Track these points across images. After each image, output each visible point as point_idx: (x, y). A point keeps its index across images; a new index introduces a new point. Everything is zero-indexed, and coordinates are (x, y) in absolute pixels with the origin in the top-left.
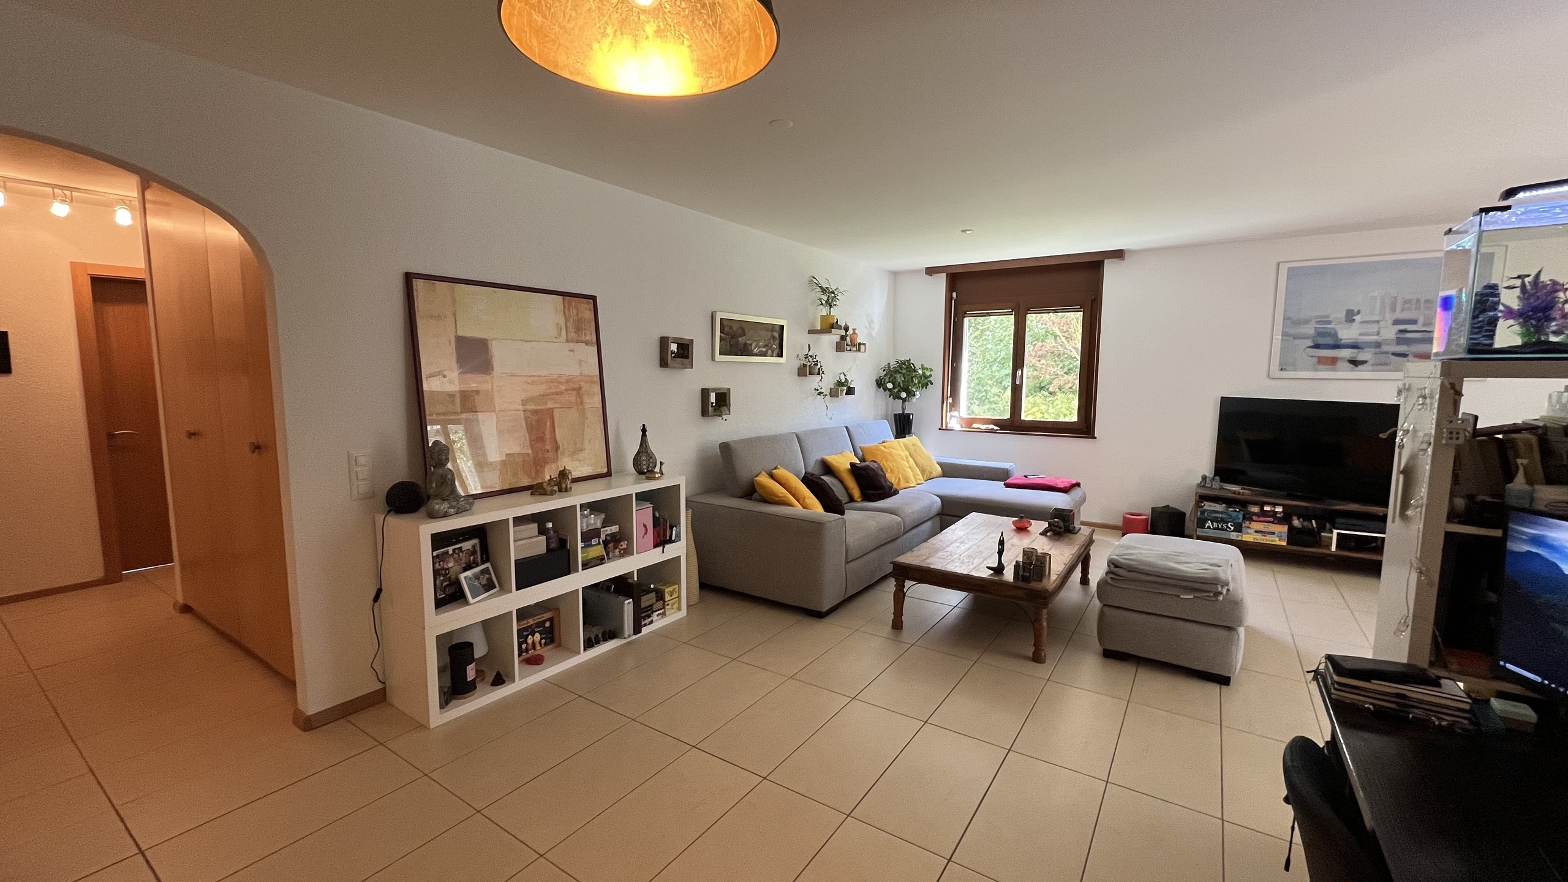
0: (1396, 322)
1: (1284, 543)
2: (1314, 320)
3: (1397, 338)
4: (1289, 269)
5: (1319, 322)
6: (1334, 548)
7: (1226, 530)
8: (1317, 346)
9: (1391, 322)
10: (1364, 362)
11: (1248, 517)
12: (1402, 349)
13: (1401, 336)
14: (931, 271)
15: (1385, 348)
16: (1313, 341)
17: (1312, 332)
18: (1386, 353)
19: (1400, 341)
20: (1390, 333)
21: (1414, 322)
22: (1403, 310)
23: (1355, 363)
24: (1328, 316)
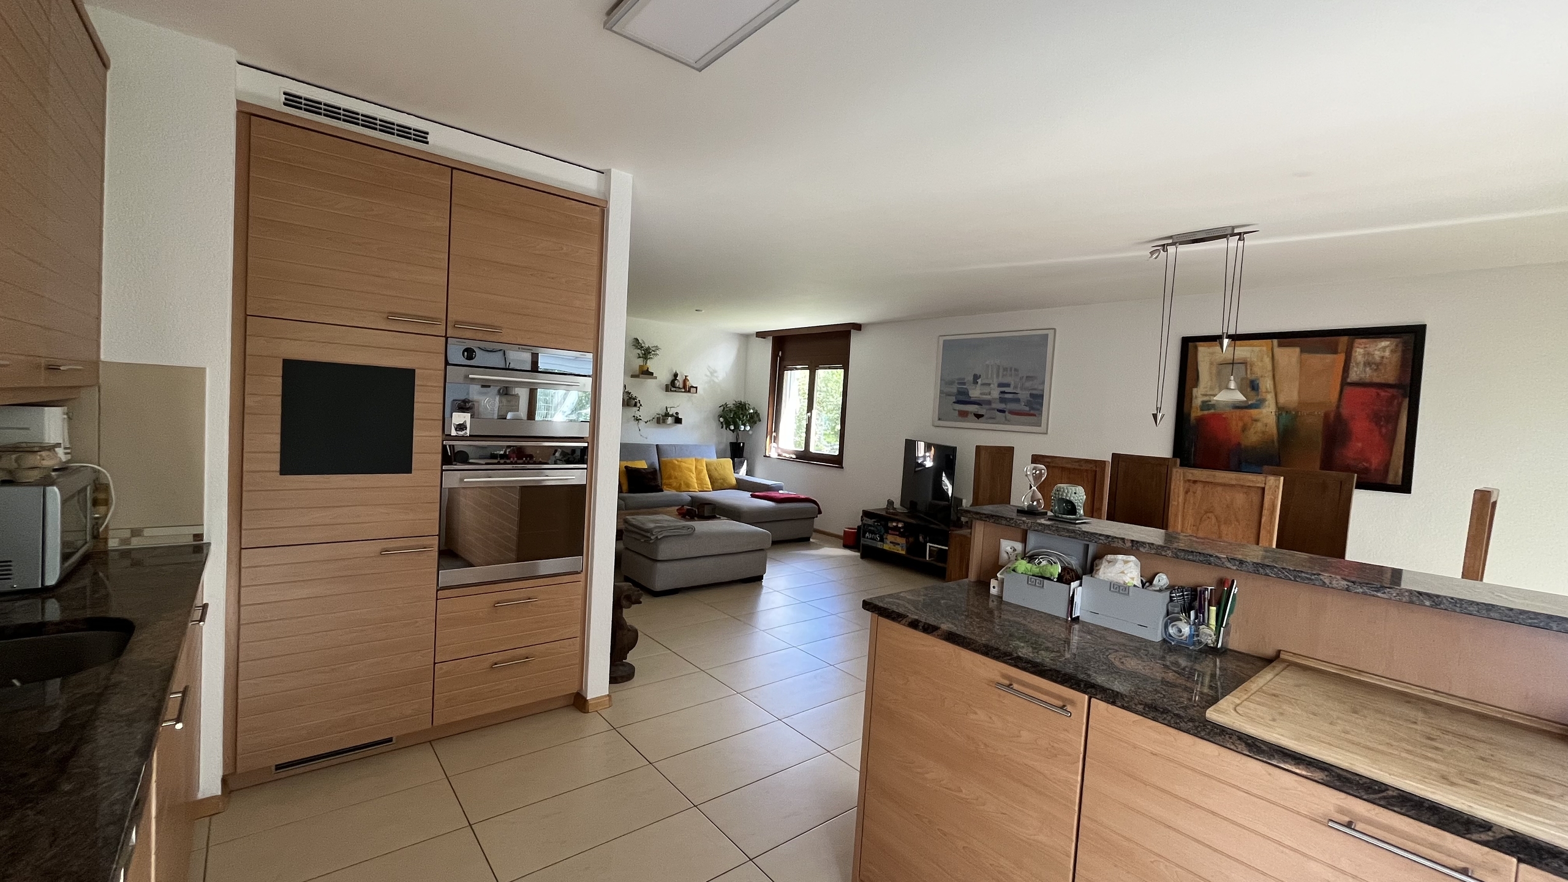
0: (1000, 385)
1: (904, 553)
2: (957, 381)
3: (1000, 397)
4: (944, 341)
5: (960, 383)
6: (927, 559)
7: (875, 540)
8: (958, 402)
9: (996, 385)
10: (982, 416)
11: (887, 530)
12: (1002, 406)
13: (1002, 396)
14: (761, 335)
15: (994, 406)
16: (956, 398)
17: (955, 390)
18: (994, 409)
19: (1002, 400)
20: (995, 393)
21: (1008, 385)
22: (1003, 376)
23: (979, 416)
24: (964, 379)
